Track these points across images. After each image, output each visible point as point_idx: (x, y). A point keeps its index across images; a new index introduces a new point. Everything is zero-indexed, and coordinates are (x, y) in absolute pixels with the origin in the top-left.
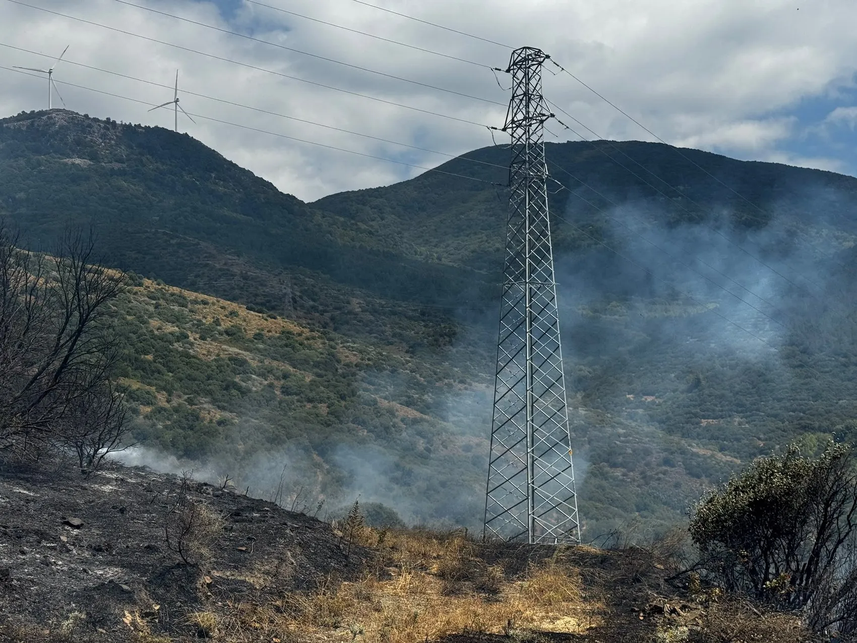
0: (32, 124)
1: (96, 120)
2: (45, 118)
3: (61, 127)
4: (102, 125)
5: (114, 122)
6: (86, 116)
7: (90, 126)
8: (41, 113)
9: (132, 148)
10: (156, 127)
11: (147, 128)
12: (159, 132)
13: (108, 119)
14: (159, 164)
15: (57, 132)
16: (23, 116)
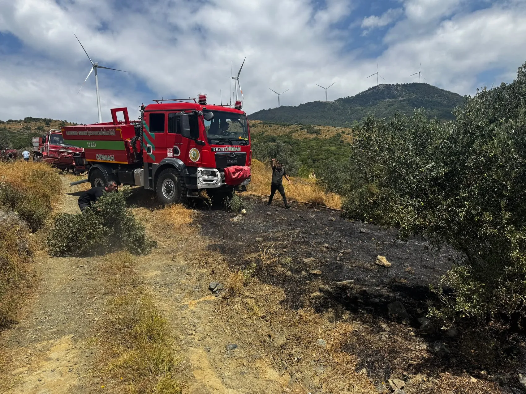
0: (373, 91)
1: (393, 85)
2: (377, 88)
3: (383, 90)
4: (395, 86)
5: (399, 84)
6: (390, 84)
7: (391, 88)
8: (376, 87)
9: (406, 92)
10: (414, 83)
11: (410, 84)
12: (415, 84)
13: (397, 84)
14: (416, 95)
15: (381, 92)
16: (370, 89)
